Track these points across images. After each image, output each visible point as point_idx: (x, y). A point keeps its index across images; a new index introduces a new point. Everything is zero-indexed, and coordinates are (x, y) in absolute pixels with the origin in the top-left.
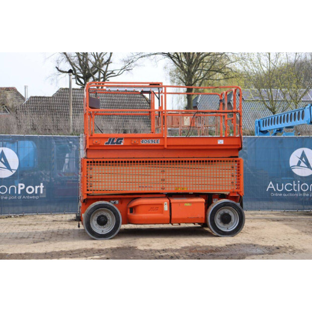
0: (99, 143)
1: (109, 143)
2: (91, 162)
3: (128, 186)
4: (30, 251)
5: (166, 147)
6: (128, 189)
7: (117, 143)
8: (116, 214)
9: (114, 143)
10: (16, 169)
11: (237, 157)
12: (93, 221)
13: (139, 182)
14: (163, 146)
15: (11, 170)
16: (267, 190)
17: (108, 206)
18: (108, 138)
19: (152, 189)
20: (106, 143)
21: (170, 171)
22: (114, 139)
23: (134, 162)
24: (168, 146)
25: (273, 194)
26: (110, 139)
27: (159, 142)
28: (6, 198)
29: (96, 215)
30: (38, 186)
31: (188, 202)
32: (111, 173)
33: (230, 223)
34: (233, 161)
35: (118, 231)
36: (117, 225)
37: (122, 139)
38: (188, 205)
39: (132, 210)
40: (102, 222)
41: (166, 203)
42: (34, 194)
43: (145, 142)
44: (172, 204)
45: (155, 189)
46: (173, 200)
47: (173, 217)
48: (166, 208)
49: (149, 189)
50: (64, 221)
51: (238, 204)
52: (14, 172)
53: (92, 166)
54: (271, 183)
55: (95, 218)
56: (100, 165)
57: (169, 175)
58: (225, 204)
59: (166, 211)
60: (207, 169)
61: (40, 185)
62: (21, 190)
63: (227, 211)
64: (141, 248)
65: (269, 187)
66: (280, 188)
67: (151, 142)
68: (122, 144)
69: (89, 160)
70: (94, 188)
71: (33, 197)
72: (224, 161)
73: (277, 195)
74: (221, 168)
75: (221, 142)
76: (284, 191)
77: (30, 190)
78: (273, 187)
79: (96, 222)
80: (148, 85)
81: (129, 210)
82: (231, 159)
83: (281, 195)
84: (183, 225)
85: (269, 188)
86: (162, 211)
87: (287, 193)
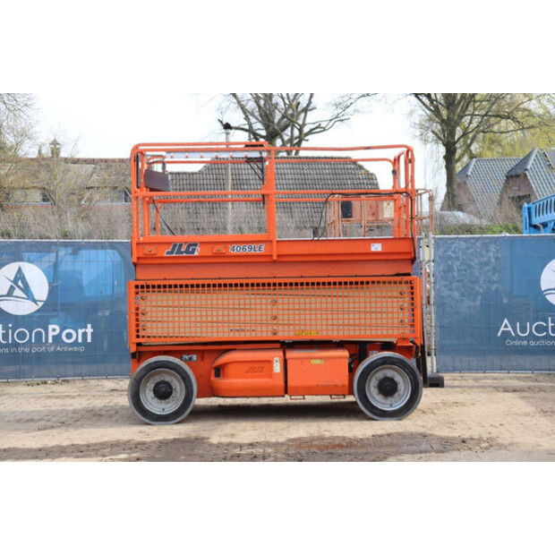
0: (154, 252)
1: (172, 252)
2: (142, 287)
3: (215, 329)
5: (275, 258)
6: (209, 335)
7: (187, 251)
9: (182, 253)
10: (44, 299)
11: (409, 274)
12: (147, 391)
13: (229, 322)
14: (271, 256)
15: (35, 301)
16: (499, 335)
17: (172, 365)
18: (171, 243)
19: (253, 334)
20: (168, 253)
21: (291, 301)
22: (181, 245)
23: (220, 285)
24: (278, 256)
25: (509, 343)
26: (175, 246)
27: (263, 249)
28: (27, 350)
29: (152, 379)
30: (84, 330)
31: (317, 357)
32: (179, 306)
33: (397, 394)
34: (400, 283)
35: (189, 410)
36: (188, 400)
37: (196, 245)
38: (318, 362)
39: (219, 371)
40: (163, 393)
41: (277, 359)
43: (236, 250)
44: (289, 362)
45: (259, 334)
46: (291, 354)
47: (289, 384)
48: (277, 368)
49: (248, 334)
52: (41, 304)
53: (145, 294)
54: (506, 321)
55: (151, 385)
56: (160, 292)
57: (283, 309)
59: (278, 374)
60: (354, 297)
61: (86, 328)
62: (53, 336)
63: (390, 373)
64: (215, 440)
65: (502, 329)
66: (523, 329)
67: (247, 250)
68: (196, 254)
69: (140, 283)
70: (148, 332)
71: (75, 349)
72: (384, 282)
73: (517, 343)
74: (379, 294)
75: (377, 247)
76: (531, 336)
78: (510, 329)
79: (152, 394)
80: (243, 146)
81: (213, 372)
82: (398, 279)
83: (525, 343)
84: (310, 399)
85: (503, 331)
86: (270, 373)
87: (536, 339)
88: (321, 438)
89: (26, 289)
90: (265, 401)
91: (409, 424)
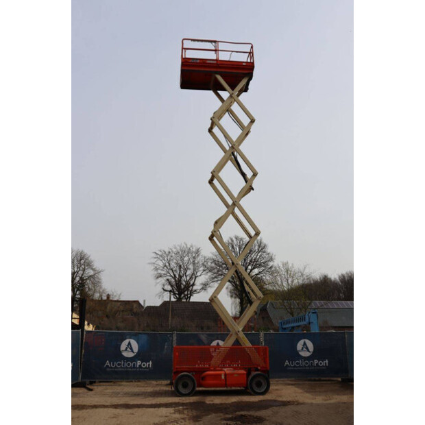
4: (143, 403)
8: (193, 381)
10: (137, 352)
12: (180, 385)
15: (134, 352)
16: (285, 366)
17: (188, 376)
25: (289, 368)
28: (130, 370)
29: (181, 381)
33: (262, 386)
35: (194, 392)
36: (194, 388)
38: (237, 375)
39: (204, 378)
40: (185, 386)
42: (146, 368)
44: (227, 375)
47: (227, 383)
48: (223, 377)
50: (163, 385)
51: (267, 375)
54: (287, 361)
55: (181, 383)
58: (258, 375)
59: (223, 379)
61: (150, 362)
62: (139, 365)
63: (259, 379)
64: (208, 402)
65: (286, 364)
66: (292, 364)
73: (290, 368)
76: (295, 366)
77: (144, 365)
78: (288, 363)
81: (201, 379)
83: (293, 368)
84: (233, 388)
86: (221, 379)
88: (242, 402)
89: (131, 349)
90: (213, 389)
91: (267, 397)
